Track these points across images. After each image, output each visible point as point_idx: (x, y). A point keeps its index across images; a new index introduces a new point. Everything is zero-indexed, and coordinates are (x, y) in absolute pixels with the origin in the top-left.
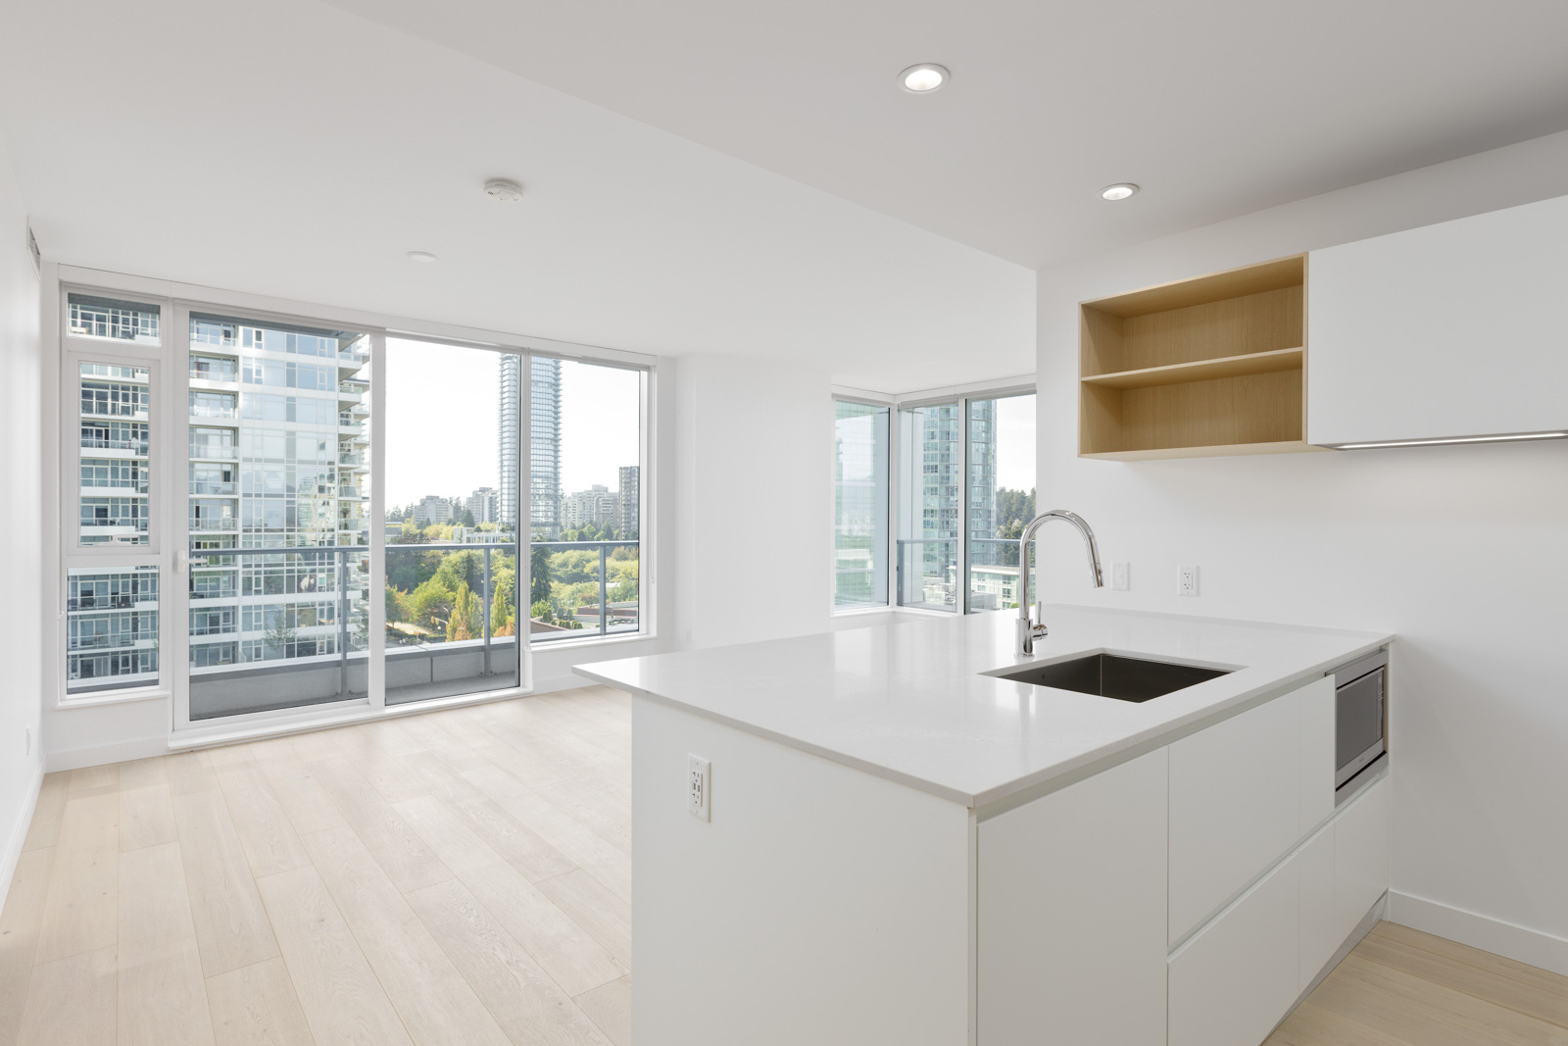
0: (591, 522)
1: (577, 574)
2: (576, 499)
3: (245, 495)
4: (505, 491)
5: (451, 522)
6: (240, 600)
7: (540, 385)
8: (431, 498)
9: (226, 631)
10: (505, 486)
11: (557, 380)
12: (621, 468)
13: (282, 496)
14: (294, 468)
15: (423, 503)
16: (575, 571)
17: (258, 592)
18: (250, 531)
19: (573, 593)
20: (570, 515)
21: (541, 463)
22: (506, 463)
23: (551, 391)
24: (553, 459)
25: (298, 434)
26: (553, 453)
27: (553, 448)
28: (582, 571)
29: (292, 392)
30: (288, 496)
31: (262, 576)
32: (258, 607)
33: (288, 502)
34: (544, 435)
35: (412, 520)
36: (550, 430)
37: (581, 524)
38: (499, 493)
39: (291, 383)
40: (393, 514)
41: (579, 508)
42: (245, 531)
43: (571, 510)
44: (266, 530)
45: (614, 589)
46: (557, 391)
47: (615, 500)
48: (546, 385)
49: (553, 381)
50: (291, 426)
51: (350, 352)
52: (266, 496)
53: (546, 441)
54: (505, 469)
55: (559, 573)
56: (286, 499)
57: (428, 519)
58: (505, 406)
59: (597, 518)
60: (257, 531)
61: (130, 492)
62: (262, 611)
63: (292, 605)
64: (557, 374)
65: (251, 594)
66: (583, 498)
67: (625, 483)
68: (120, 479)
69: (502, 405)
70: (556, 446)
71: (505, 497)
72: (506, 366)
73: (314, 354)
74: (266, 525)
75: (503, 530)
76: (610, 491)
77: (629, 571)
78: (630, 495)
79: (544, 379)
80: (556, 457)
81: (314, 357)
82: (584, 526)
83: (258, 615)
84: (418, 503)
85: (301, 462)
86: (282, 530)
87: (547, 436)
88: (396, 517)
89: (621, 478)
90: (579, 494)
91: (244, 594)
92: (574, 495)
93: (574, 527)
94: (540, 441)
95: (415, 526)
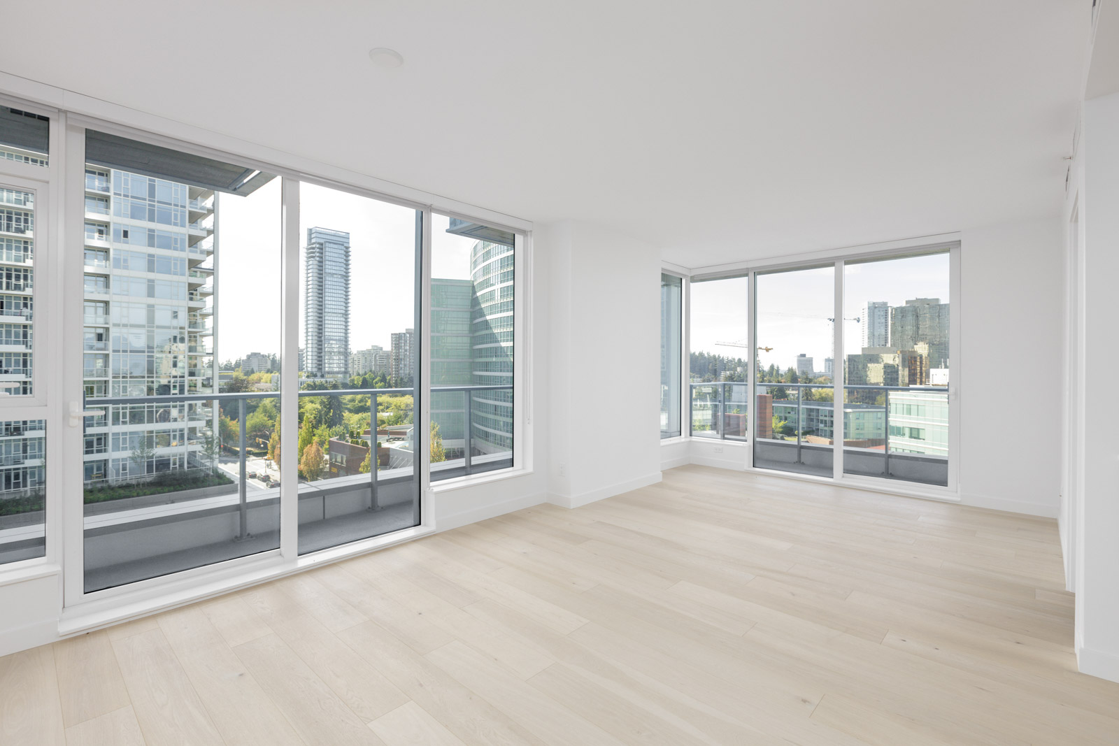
0: (371, 371)
1: (361, 406)
2: (360, 355)
3: (114, 351)
4: (310, 350)
5: (269, 371)
6: (111, 429)
7: (335, 276)
8: (255, 355)
9: (99, 451)
10: (310, 346)
11: (347, 273)
12: (392, 334)
13: (144, 352)
14: (153, 331)
15: (249, 357)
16: (360, 404)
17: (124, 423)
18: (118, 377)
19: (359, 420)
20: (355, 366)
21: (335, 330)
22: (310, 330)
23: (343, 280)
24: (344, 327)
25: (156, 306)
26: (344, 323)
27: (344, 320)
28: (366, 405)
29: (151, 276)
30: (148, 352)
31: (128, 411)
32: (125, 434)
33: (148, 356)
34: (338, 311)
35: (240, 369)
36: (342, 307)
37: (363, 372)
38: (305, 351)
39: (151, 269)
40: (226, 365)
41: (362, 361)
42: (114, 377)
43: (356, 362)
44: (131, 377)
45: (388, 417)
46: (347, 280)
47: (388, 355)
48: (340, 276)
49: (344, 274)
50: (151, 301)
51: (196, 248)
52: (131, 351)
53: (339, 315)
54: (310, 334)
55: (348, 406)
56: (146, 354)
57: (253, 369)
58: (310, 291)
59: (375, 368)
60: (123, 377)
61: (21, 349)
62: (128, 437)
63: (152, 432)
64: (347, 269)
65: (119, 424)
66: (364, 354)
67: (395, 344)
68: (13, 339)
69: (307, 289)
70: (346, 319)
71: (310, 353)
72: (311, 263)
73: (170, 248)
74: (131, 373)
75: (308, 377)
76: (384, 349)
77: (399, 404)
78: (399, 352)
79: (338, 272)
80: (346, 326)
81: (169, 251)
82: (366, 374)
83: (124, 440)
84: (244, 358)
85: (158, 327)
86: (143, 377)
87: (340, 311)
88: (228, 367)
89: (392, 341)
90: (362, 351)
91: (113, 424)
92: (359, 352)
93: (359, 375)
94: (335, 315)
95: (243, 374)
